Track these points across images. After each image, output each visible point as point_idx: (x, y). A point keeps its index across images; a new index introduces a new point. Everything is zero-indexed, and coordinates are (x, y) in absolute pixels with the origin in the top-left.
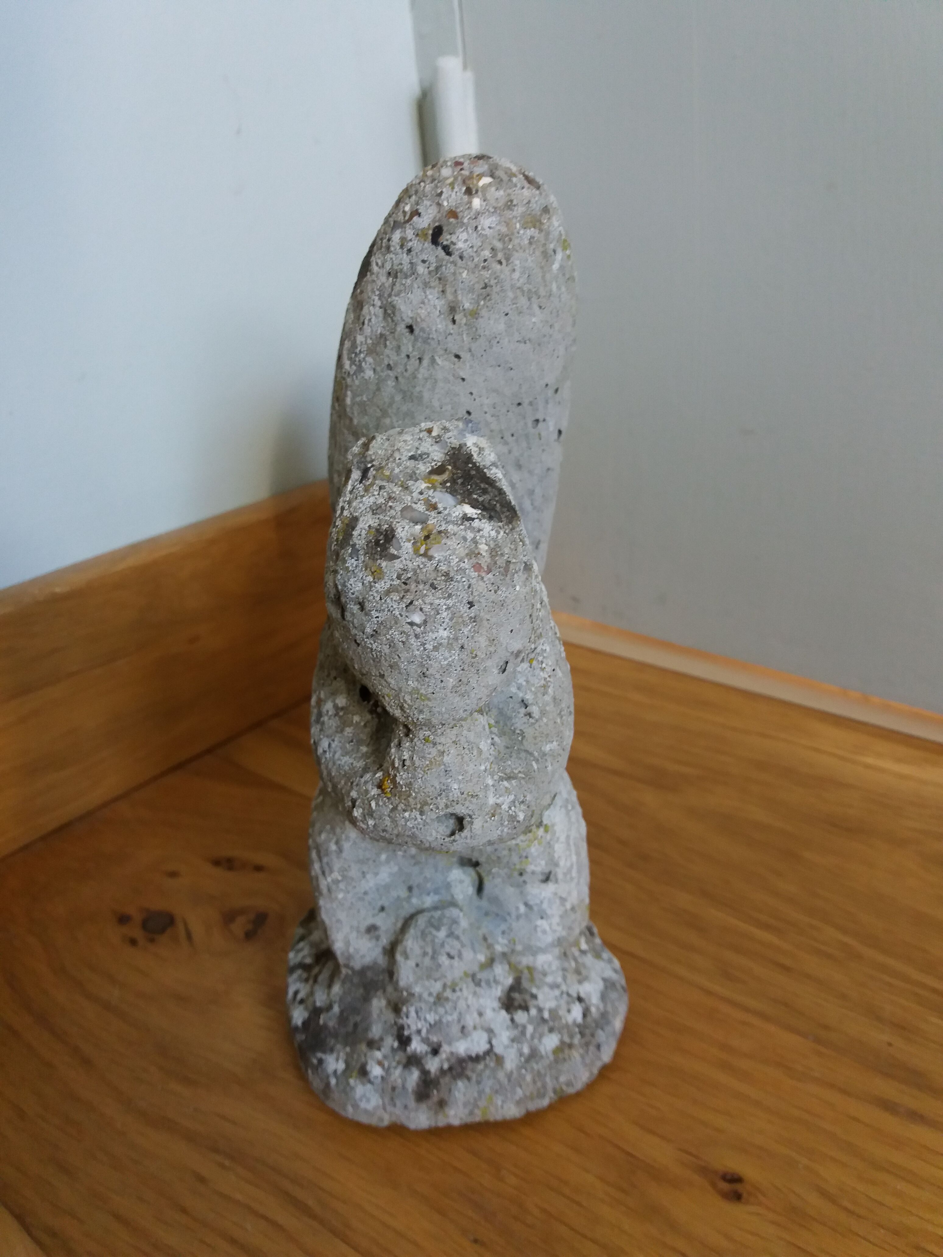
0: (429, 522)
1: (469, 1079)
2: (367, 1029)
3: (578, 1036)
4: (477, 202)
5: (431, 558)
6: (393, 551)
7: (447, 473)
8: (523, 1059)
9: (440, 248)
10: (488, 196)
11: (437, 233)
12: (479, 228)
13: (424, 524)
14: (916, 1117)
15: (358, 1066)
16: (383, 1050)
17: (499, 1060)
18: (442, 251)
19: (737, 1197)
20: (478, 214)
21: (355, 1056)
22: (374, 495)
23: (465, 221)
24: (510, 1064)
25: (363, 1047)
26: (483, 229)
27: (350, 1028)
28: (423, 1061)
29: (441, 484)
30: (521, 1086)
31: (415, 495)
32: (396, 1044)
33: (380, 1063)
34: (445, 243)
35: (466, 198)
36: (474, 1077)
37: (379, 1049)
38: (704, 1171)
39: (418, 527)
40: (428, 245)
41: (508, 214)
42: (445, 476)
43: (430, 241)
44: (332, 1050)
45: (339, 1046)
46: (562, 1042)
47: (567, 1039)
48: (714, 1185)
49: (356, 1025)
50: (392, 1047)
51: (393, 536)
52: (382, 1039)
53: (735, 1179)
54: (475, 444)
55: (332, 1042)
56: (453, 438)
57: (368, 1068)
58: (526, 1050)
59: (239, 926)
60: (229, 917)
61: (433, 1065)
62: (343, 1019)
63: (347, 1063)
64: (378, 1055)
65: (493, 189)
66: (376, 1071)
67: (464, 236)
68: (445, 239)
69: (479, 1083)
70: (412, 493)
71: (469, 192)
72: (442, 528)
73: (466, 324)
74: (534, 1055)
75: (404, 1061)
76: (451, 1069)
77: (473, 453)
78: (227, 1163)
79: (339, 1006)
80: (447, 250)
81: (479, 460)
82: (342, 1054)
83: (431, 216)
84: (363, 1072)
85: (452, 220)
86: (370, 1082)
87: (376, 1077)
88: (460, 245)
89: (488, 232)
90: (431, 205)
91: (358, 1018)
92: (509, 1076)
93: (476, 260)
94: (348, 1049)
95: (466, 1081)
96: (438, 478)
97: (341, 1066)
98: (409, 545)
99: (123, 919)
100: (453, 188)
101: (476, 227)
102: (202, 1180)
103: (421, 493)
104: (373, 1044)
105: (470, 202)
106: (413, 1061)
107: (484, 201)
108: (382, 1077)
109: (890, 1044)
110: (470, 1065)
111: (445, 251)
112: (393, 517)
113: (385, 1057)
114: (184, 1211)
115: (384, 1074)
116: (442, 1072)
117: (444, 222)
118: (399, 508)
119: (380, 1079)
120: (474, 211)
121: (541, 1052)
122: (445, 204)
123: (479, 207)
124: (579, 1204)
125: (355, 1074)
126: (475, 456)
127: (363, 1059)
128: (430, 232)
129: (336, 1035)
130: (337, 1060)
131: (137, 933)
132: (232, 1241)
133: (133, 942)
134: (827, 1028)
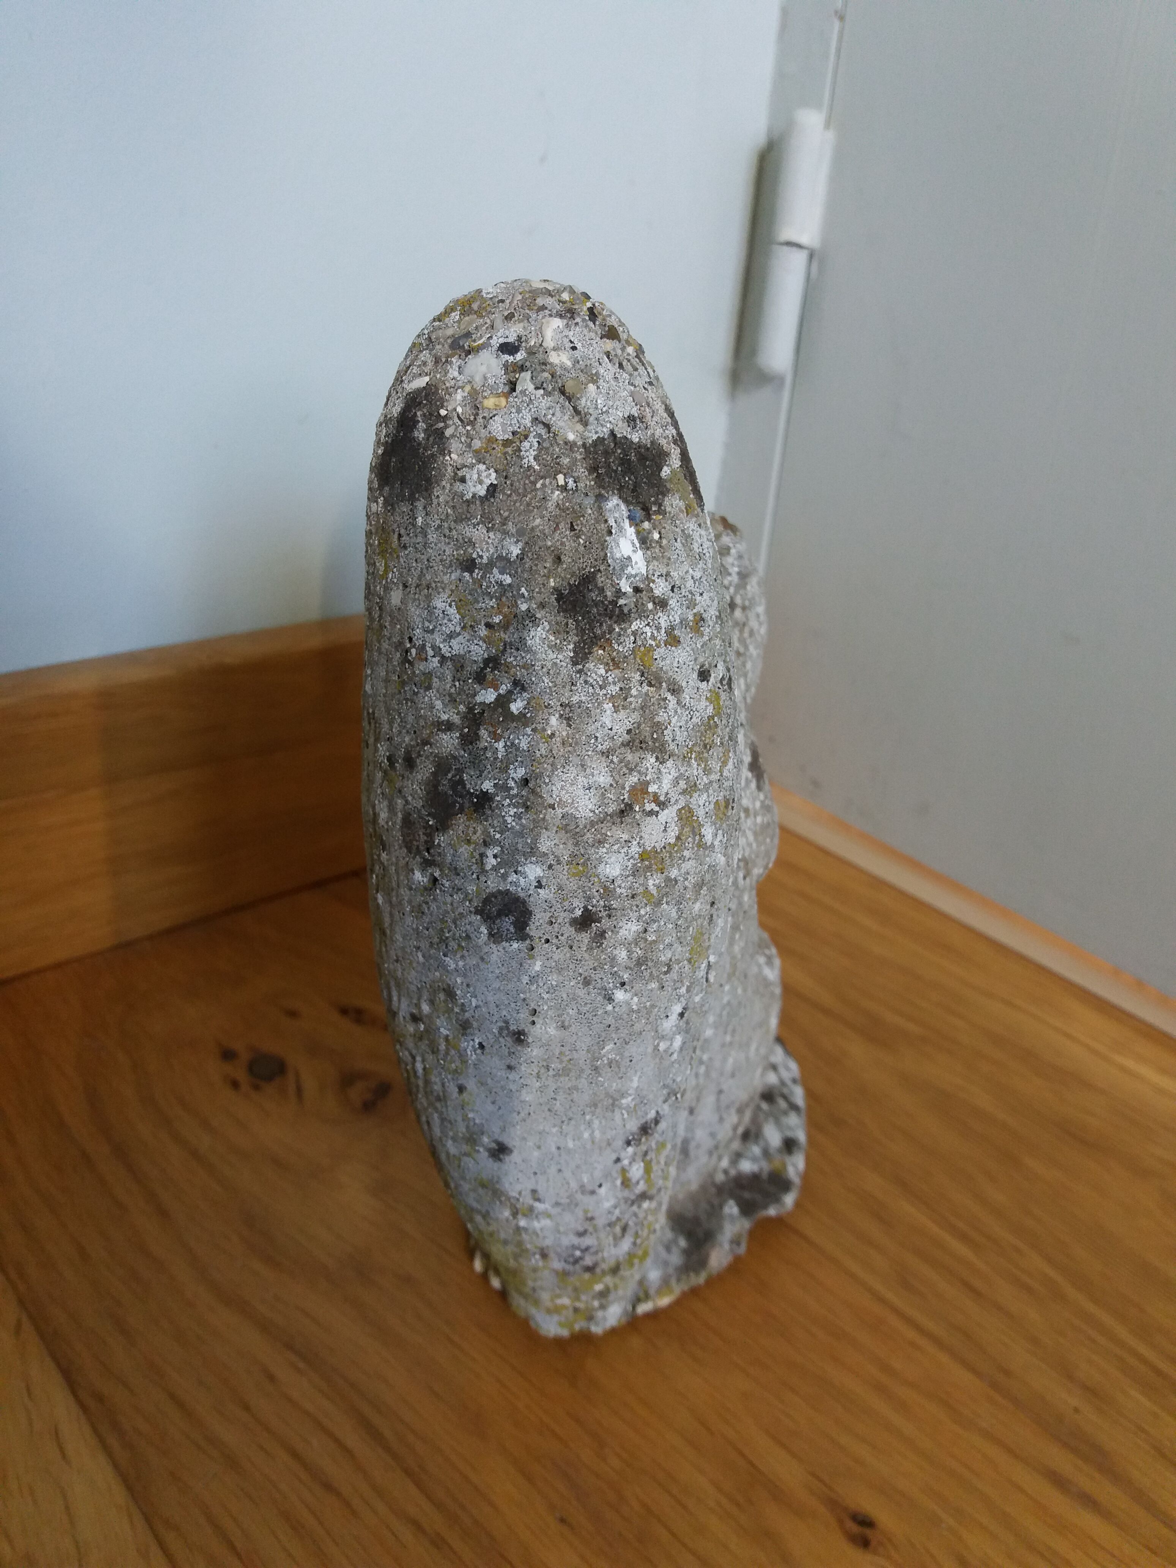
14: (1089, 1501)
19: (864, 1543)
38: (833, 1504)
48: (841, 1522)
53: (866, 1522)
59: (358, 1092)
78: (301, 1365)
99: (228, 1055)
102: (272, 1378)
109: (1077, 1411)
131: (241, 1075)
132: (295, 1454)
133: (235, 1085)
134: (1007, 1373)
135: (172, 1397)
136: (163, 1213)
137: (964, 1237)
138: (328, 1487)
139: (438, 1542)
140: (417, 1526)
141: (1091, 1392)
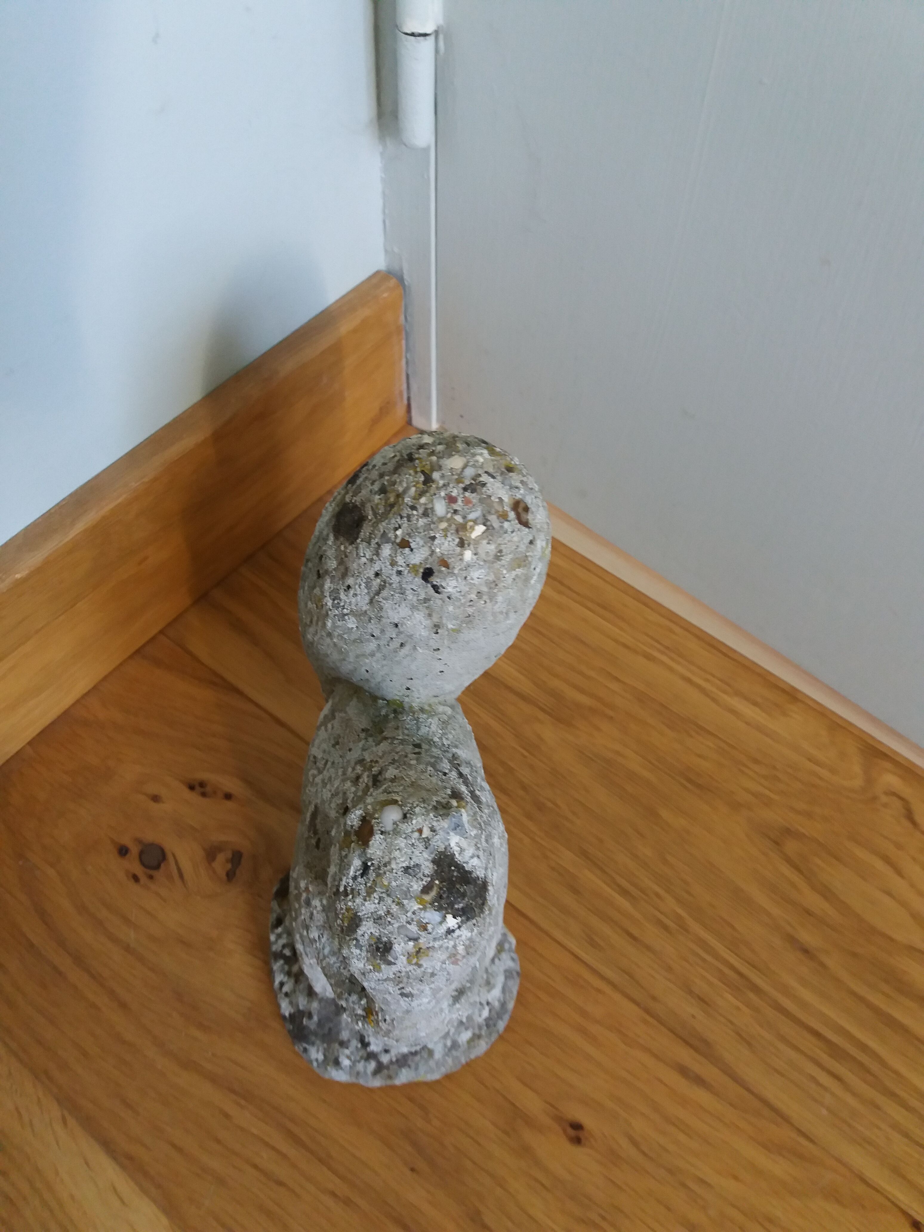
0: (420, 941)
1: (409, 1066)
2: (338, 1033)
3: (485, 1028)
4: (468, 555)
5: (420, 966)
6: (390, 958)
7: (435, 888)
8: (447, 1050)
9: (429, 585)
10: (480, 551)
11: (427, 574)
12: (468, 578)
13: (416, 942)
14: (699, 1081)
15: (333, 1058)
16: (350, 1048)
17: (431, 1053)
18: (432, 588)
19: (577, 1141)
20: (468, 566)
21: (331, 1051)
22: (375, 903)
23: (456, 571)
24: (438, 1055)
25: (337, 1046)
26: (472, 579)
27: (326, 1030)
28: (379, 1057)
29: (430, 904)
30: (444, 1066)
31: (409, 914)
32: (359, 1045)
33: (348, 1057)
34: (435, 583)
35: (458, 549)
36: (413, 1065)
37: (347, 1048)
38: (559, 1119)
39: (411, 943)
40: (419, 580)
41: (497, 565)
42: (433, 893)
43: (421, 577)
44: (313, 1044)
45: (318, 1042)
46: (474, 1034)
47: (477, 1032)
48: (565, 1131)
49: (330, 1029)
50: (357, 1047)
51: (391, 948)
52: (349, 1041)
53: (577, 1126)
54: (457, 843)
55: (313, 1038)
56: (439, 842)
57: (340, 1060)
58: (449, 1043)
59: (221, 864)
60: (211, 854)
61: (385, 1059)
62: (320, 1024)
63: (325, 1055)
64: (347, 1052)
65: (485, 542)
66: (346, 1062)
67: (453, 583)
68: (436, 580)
69: (417, 1069)
70: (407, 912)
71: (462, 544)
72: (431, 945)
73: (447, 635)
74: (455, 1045)
75: (365, 1055)
76: (397, 1061)
77: (455, 853)
78: (243, 1102)
79: (318, 1017)
80: (436, 589)
81: (460, 858)
82: (321, 1048)
83: (423, 556)
84: (337, 1063)
85: (443, 569)
86: (341, 1068)
87: (346, 1066)
88: (450, 589)
89: (476, 581)
90: (423, 546)
91: (331, 1025)
92: (437, 1063)
93: (463, 601)
94: (325, 1045)
95: (408, 1069)
96: (428, 898)
97: (321, 1057)
98: (404, 959)
99: (123, 851)
100: (446, 536)
101: (466, 578)
102: (227, 1116)
103: (414, 913)
104: (343, 1044)
105: (462, 554)
106: (371, 1056)
107: (475, 554)
108: (350, 1067)
109: (693, 1017)
110: (411, 1057)
111: (434, 589)
112: (391, 933)
113: (352, 1053)
114: (218, 1141)
115: (351, 1064)
116: (391, 1062)
117: (435, 568)
118: (396, 925)
119: (348, 1068)
120: (465, 563)
121: (458, 1043)
122: (438, 550)
123: (469, 559)
124: (479, 1144)
125: (331, 1064)
126: (457, 855)
127: (336, 1054)
128: (422, 570)
129: (316, 1034)
130: (318, 1051)
131: (138, 870)
132: (255, 1167)
133: (136, 878)
134: (654, 998)
135: (174, 1146)
136: (123, 1006)
137: (624, 892)
138: (280, 1183)
139: (347, 1202)
140: (333, 1194)
141: (703, 1001)
